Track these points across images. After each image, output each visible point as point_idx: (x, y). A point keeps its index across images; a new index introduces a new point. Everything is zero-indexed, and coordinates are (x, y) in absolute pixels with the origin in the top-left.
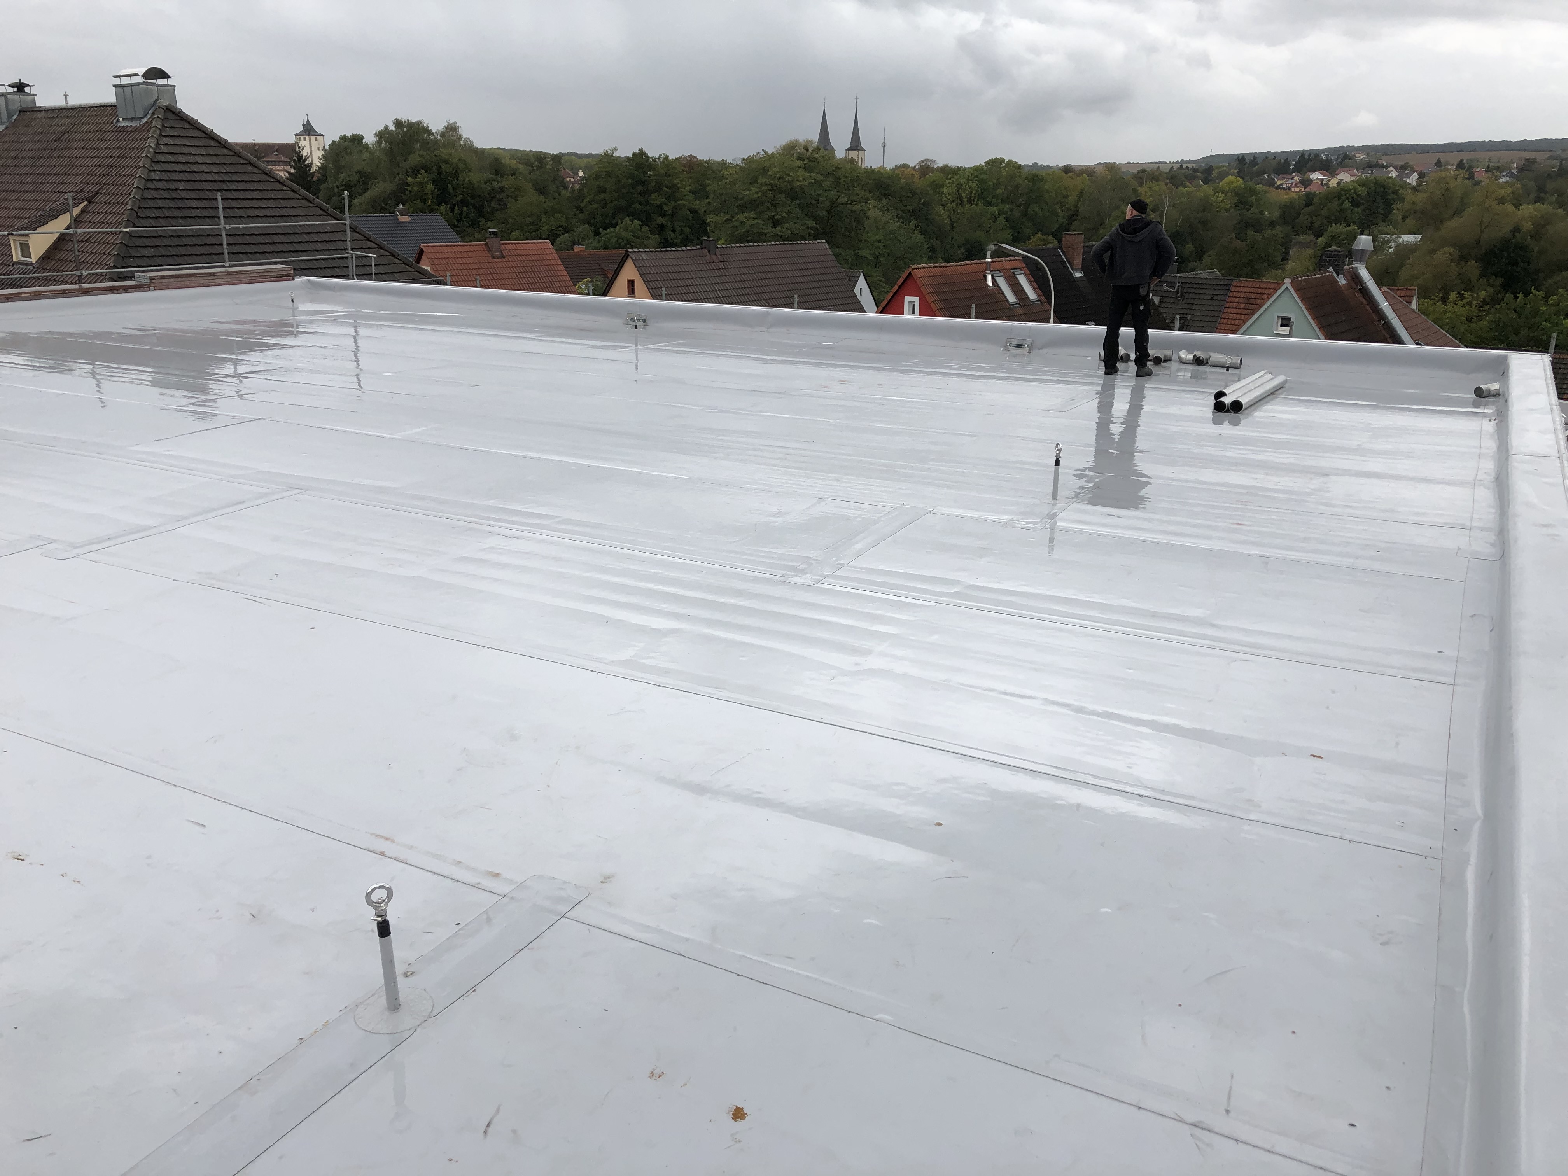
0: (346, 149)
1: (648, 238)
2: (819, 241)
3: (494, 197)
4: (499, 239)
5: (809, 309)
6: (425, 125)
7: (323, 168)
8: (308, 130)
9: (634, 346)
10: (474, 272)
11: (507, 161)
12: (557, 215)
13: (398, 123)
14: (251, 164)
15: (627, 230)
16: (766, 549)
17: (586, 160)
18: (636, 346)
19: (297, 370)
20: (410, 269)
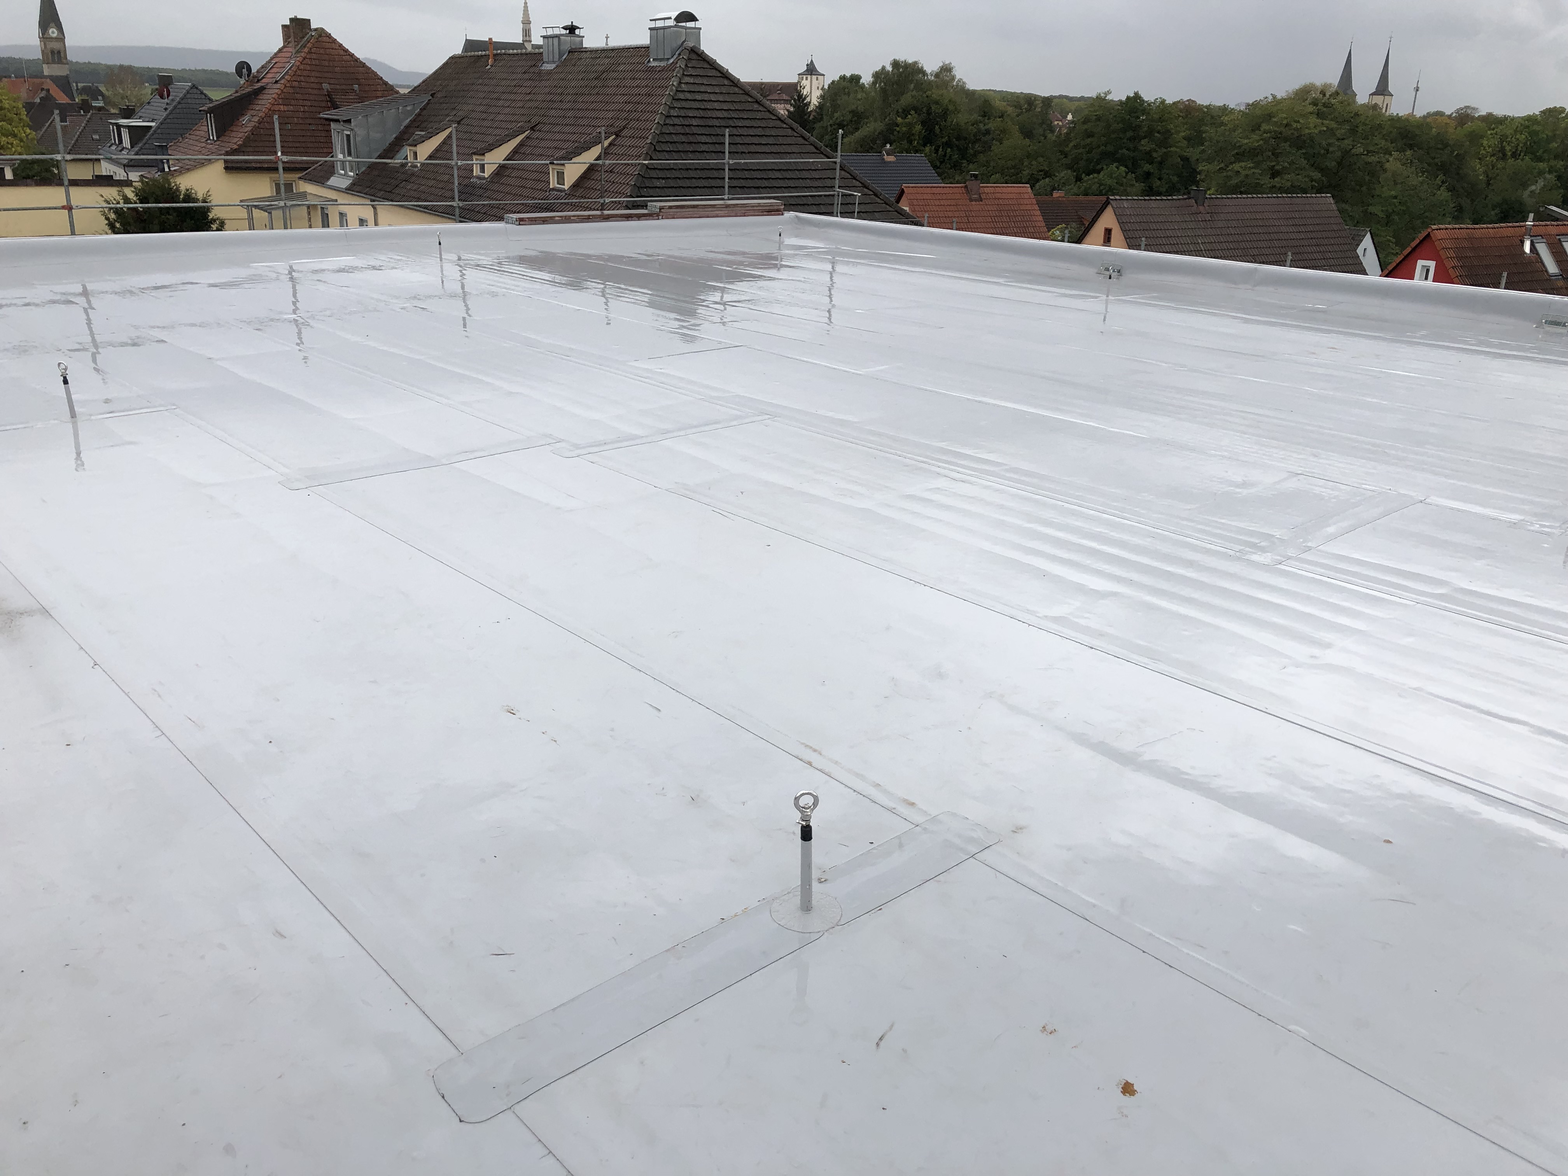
0: (844, 88)
1: (1133, 185)
2: (1323, 195)
3: (980, 140)
4: (979, 181)
5: (1303, 268)
6: (920, 66)
7: (820, 107)
8: (811, 70)
9: (1104, 297)
10: (950, 214)
11: (998, 104)
12: (1041, 159)
13: (896, 64)
14: (757, 102)
15: (1111, 178)
16: (1223, 521)
17: (1077, 103)
18: (1107, 296)
19: (778, 301)
20: (891, 209)
